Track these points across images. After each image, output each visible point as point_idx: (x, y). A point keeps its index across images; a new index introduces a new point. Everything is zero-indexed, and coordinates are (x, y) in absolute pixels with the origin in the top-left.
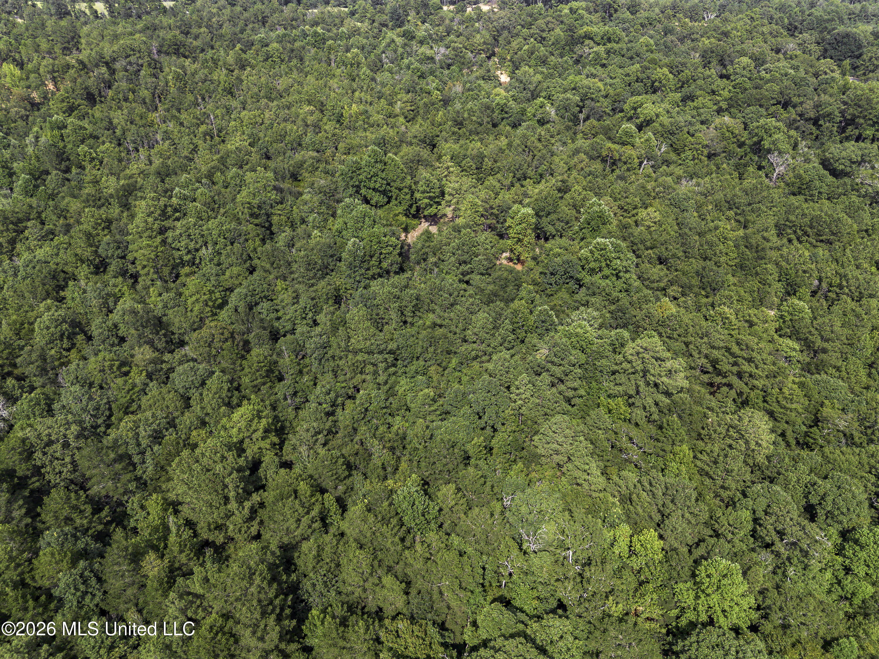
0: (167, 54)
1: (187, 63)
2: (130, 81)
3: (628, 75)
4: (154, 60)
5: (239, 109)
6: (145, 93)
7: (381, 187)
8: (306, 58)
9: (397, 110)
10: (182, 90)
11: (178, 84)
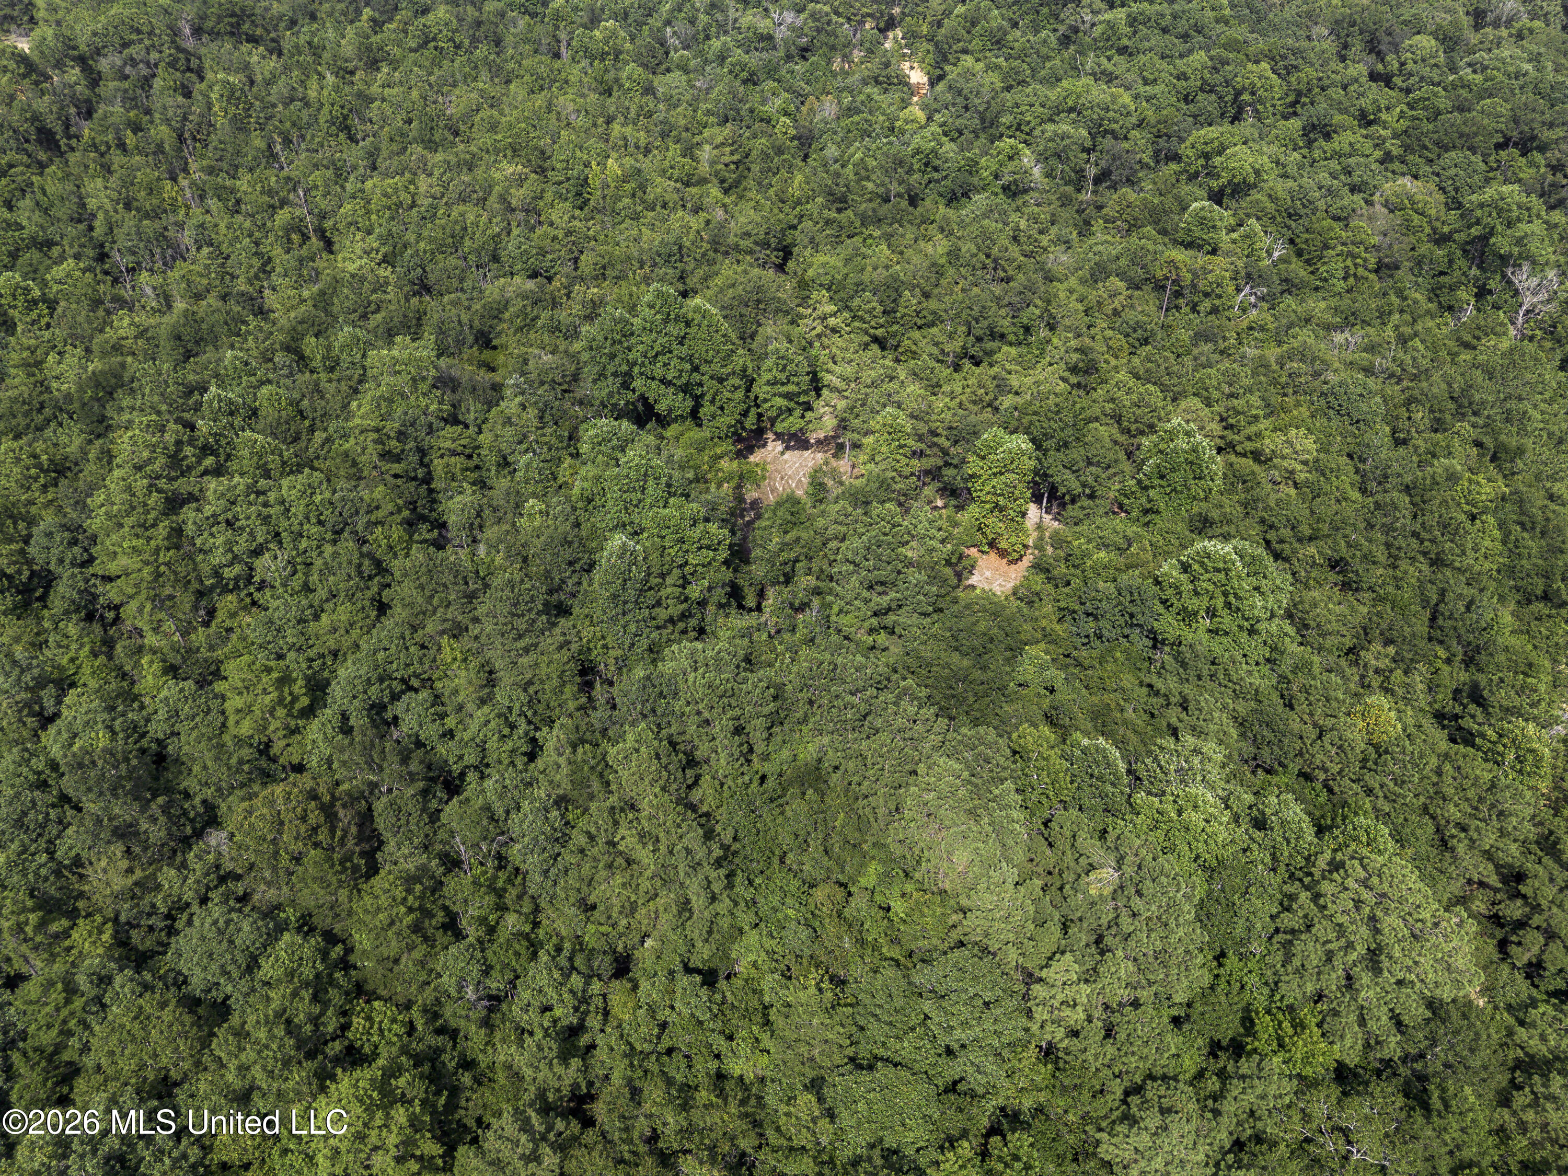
0: (215, 35)
1: (255, 59)
2: (130, 101)
3: (1181, 76)
4: (184, 51)
5: (361, 170)
6: (162, 132)
7: (680, 376)
8: (509, 40)
9: (704, 168)
10: (240, 126)
11: (232, 110)
